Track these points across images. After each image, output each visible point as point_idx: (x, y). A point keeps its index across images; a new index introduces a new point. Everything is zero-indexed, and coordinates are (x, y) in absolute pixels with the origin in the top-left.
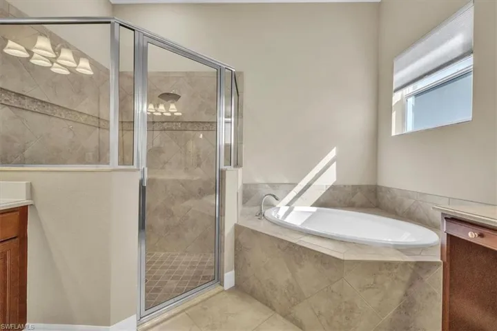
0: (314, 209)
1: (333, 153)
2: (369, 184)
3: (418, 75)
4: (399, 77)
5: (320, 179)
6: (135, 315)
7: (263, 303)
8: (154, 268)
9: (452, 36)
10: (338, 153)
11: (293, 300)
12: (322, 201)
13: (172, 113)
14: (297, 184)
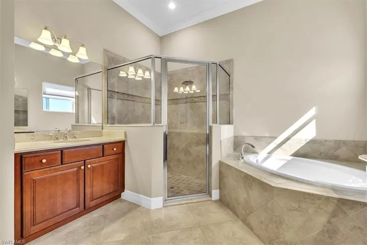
6: (162, 197)
8: (179, 182)
10: (318, 112)
13: (194, 91)
14: (276, 138)
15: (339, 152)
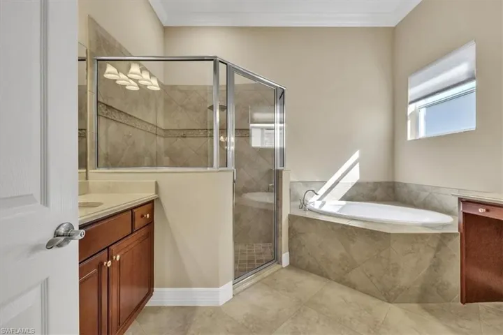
0: (344, 203)
1: (356, 156)
2: (386, 180)
3: (430, 92)
4: (413, 92)
5: (345, 178)
6: (230, 282)
7: (319, 275)
9: (458, 63)
10: (361, 154)
11: (346, 269)
12: (348, 195)
14: (326, 182)
15: (377, 193)
